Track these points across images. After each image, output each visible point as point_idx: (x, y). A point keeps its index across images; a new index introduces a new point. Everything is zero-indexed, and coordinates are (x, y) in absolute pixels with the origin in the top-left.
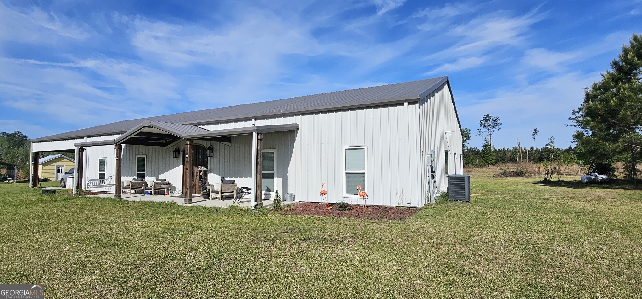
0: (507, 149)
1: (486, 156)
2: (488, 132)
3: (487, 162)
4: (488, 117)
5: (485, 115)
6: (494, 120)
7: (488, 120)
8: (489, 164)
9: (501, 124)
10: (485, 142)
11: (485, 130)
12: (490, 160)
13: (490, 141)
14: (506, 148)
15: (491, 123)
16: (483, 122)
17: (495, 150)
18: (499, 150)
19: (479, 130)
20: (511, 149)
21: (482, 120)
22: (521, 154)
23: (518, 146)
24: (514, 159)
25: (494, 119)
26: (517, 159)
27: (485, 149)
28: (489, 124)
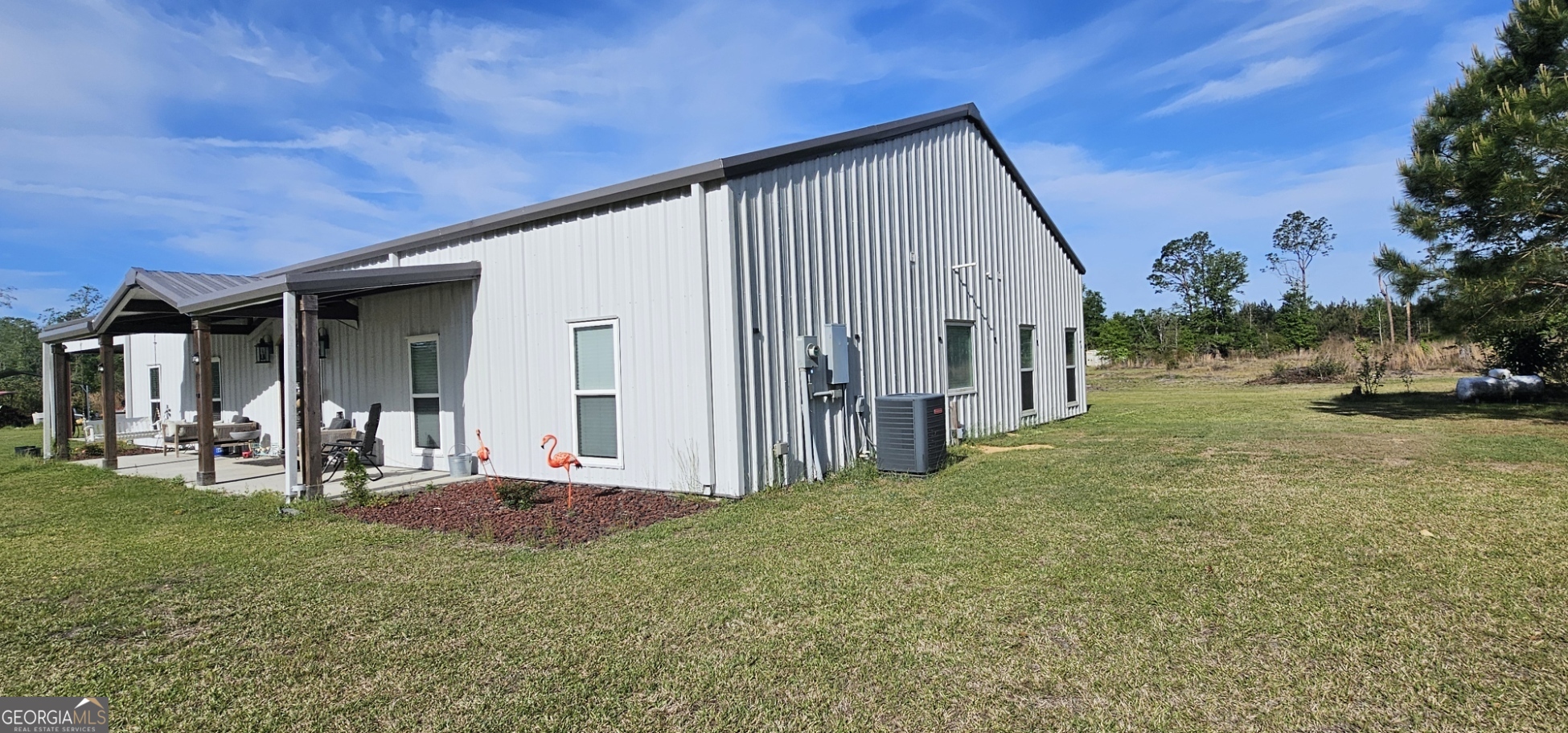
0: (1351, 305)
1: (1290, 326)
2: (1298, 260)
3: (1293, 342)
4: (1299, 220)
5: (1289, 215)
6: (1315, 228)
7: (1298, 227)
8: (1298, 347)
9: (1333, 238)
10: (1287, 289)
11: (1290, 254)
12: (1302, 337)
13: (1301, 284)
14: (1350, 301)
15: (1305, 236)
16: (1282, 233)
17: (1320, 308)
18: (1331, 307)
19: (1270, 255)
20: (1362, 302)
21: (1280, 230)
22: (1390, 315)
23: (1382, 296)
24: (1371, 329)
25: (1315, 225)
26: (1378, 331)
27: (1289, 306)
28: (1300, 240)
